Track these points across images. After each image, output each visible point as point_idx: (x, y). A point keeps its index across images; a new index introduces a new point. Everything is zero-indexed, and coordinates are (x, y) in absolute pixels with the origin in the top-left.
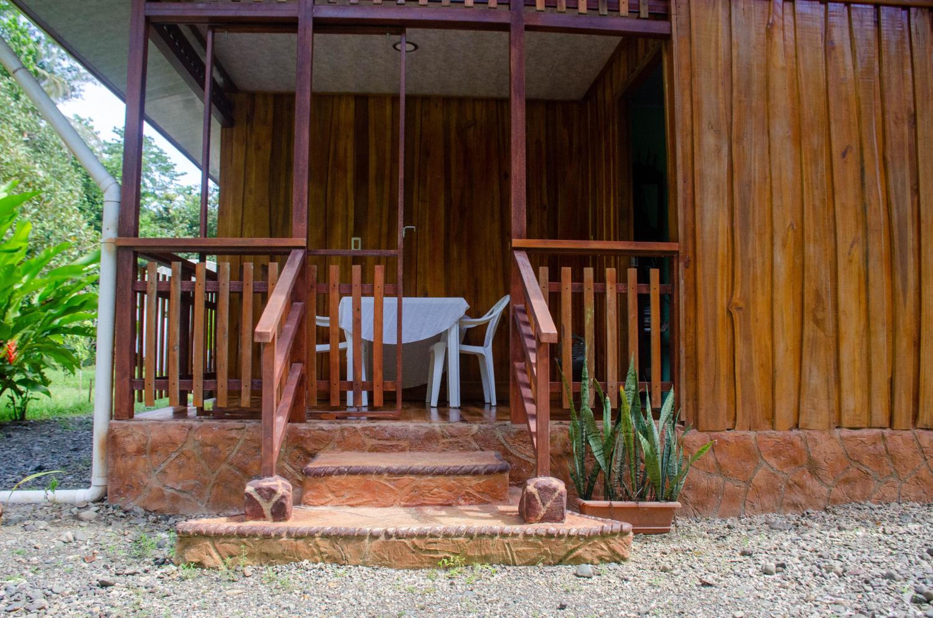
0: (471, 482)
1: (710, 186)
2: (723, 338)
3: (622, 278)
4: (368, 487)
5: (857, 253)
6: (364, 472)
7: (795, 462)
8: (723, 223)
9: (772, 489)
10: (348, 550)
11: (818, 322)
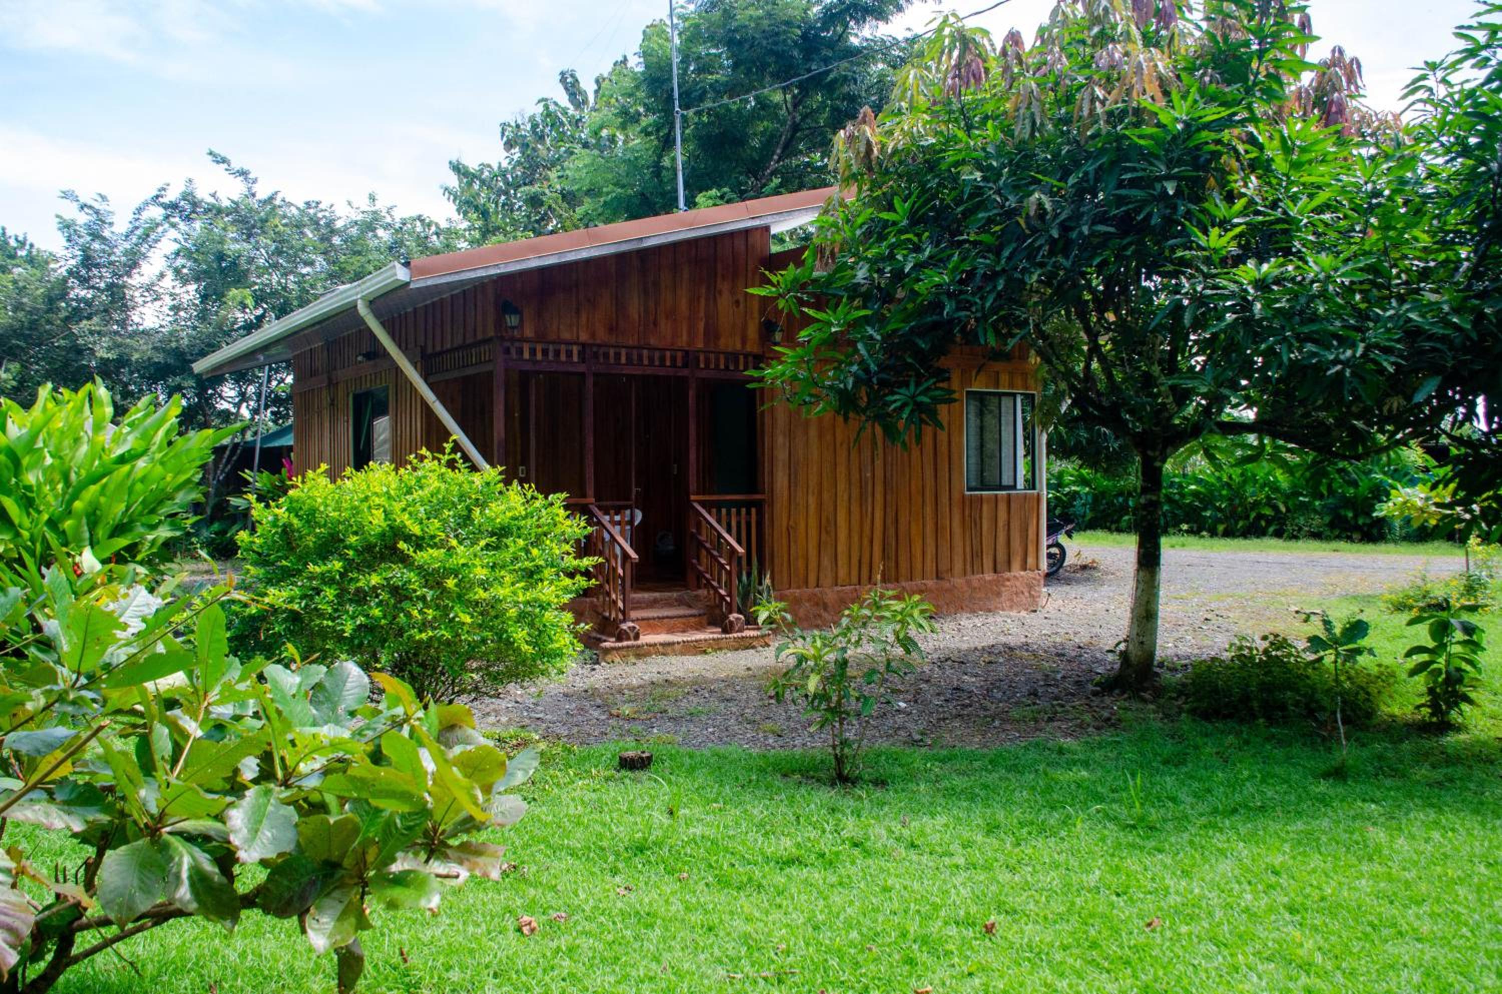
0: (692, 620)
1: (780, 465)
2: (785, 541)
3: (739, 513)
4: (650, 626)
5: (846, 497)
6: (648, 619)
7: (817, 604)
8: (786, 483)
9: (807, 618)
10: (669, 649)
11: (827, 533)
